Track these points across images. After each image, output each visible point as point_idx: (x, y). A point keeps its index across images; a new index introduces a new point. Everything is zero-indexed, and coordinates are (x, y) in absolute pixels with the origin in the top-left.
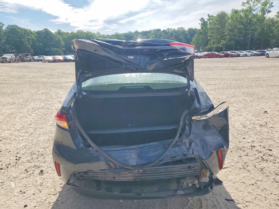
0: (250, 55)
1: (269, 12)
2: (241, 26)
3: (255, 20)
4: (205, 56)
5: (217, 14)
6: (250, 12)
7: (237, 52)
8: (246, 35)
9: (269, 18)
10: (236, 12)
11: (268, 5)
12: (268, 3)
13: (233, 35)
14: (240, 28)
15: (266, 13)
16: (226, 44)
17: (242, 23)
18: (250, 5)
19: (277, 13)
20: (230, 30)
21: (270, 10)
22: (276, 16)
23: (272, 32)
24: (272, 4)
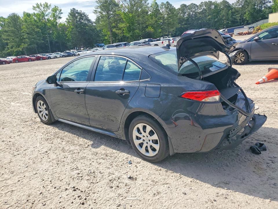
0: (59, 57)
1: (60, 18)
2: (38, 29)
3: (49, 24)
4: (15, 61)
5: (9, 15)
6: (43, 17)
7: (47, 54)
8: (44, 39)
9: (61, 24)
10: (28, 15)
11: (58, 11)
12: (58, 10)
13: (34, 39)
14: (38, 32)
15: (58, 19)
16: (27, 48)
17: (37, 27)
18: (41, 10)
19: (66, 19)
20: (28, 33)
21: (60, 16)
22: (66, 21)
23: (66, 36)
24: (61, 10)
